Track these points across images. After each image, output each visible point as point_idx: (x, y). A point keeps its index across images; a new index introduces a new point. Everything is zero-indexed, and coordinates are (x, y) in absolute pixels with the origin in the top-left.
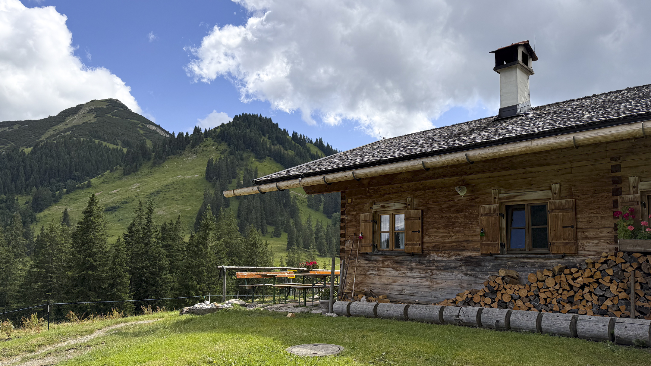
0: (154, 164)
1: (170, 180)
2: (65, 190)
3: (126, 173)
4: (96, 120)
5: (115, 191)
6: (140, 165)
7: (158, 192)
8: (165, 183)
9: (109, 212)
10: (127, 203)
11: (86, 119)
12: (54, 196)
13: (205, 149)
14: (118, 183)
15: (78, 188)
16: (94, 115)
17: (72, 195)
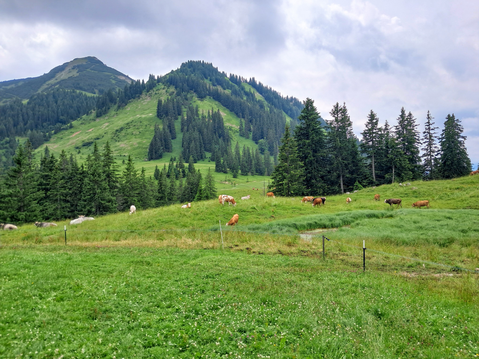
0: (119, 107)
1: (130, 119)
2: (53, 132)
3: (99, 115)
4: (78, 74)
5: (91, 130)
6: (109, 109)
7: (122, 129)
8: (126, 122)
9: (85, 147)
10: (98, 139)
11: (71, 75)
12: (45, 136)
13: (157, 92)
14: (93, 123)
15: (63, 129)
16: (77, 71)
17: (59, 135)
